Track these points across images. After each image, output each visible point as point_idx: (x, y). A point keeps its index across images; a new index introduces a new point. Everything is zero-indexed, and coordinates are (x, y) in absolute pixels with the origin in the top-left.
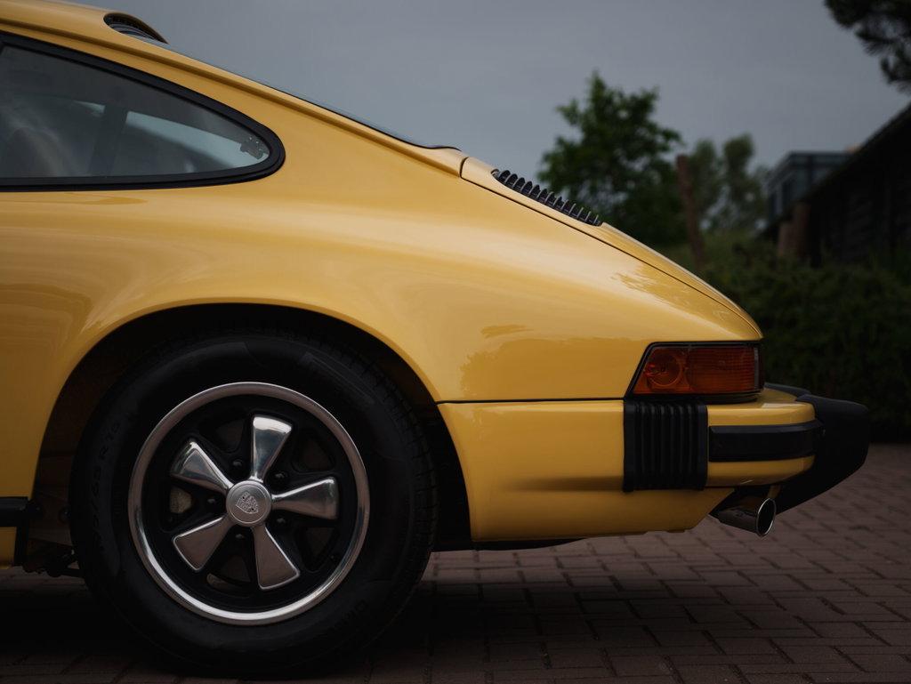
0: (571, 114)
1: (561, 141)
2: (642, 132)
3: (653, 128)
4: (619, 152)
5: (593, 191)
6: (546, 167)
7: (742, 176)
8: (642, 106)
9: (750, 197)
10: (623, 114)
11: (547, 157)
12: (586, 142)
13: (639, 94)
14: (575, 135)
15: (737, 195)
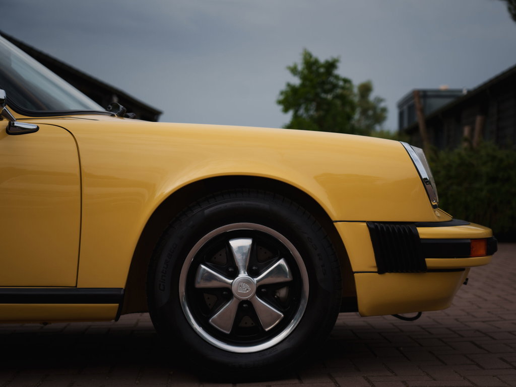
0: (294, 71)
1: (289, 85)
2: (332, 79)
3: (337, 77)
4: (319, 90)
5: (307, 110)
6: (282, 98)
7: (368, 102)
8: (331, 66)
9: (370, 113)
10: (322, 70)
11: (282, 93)
12: (303, 85)
13: (330, 59)
14: (296, 81)
15: (364, 112)
